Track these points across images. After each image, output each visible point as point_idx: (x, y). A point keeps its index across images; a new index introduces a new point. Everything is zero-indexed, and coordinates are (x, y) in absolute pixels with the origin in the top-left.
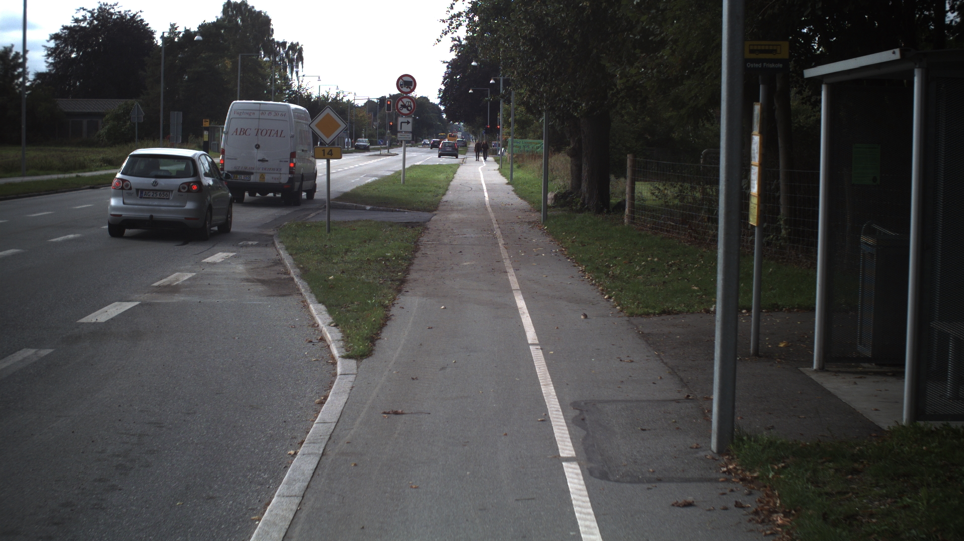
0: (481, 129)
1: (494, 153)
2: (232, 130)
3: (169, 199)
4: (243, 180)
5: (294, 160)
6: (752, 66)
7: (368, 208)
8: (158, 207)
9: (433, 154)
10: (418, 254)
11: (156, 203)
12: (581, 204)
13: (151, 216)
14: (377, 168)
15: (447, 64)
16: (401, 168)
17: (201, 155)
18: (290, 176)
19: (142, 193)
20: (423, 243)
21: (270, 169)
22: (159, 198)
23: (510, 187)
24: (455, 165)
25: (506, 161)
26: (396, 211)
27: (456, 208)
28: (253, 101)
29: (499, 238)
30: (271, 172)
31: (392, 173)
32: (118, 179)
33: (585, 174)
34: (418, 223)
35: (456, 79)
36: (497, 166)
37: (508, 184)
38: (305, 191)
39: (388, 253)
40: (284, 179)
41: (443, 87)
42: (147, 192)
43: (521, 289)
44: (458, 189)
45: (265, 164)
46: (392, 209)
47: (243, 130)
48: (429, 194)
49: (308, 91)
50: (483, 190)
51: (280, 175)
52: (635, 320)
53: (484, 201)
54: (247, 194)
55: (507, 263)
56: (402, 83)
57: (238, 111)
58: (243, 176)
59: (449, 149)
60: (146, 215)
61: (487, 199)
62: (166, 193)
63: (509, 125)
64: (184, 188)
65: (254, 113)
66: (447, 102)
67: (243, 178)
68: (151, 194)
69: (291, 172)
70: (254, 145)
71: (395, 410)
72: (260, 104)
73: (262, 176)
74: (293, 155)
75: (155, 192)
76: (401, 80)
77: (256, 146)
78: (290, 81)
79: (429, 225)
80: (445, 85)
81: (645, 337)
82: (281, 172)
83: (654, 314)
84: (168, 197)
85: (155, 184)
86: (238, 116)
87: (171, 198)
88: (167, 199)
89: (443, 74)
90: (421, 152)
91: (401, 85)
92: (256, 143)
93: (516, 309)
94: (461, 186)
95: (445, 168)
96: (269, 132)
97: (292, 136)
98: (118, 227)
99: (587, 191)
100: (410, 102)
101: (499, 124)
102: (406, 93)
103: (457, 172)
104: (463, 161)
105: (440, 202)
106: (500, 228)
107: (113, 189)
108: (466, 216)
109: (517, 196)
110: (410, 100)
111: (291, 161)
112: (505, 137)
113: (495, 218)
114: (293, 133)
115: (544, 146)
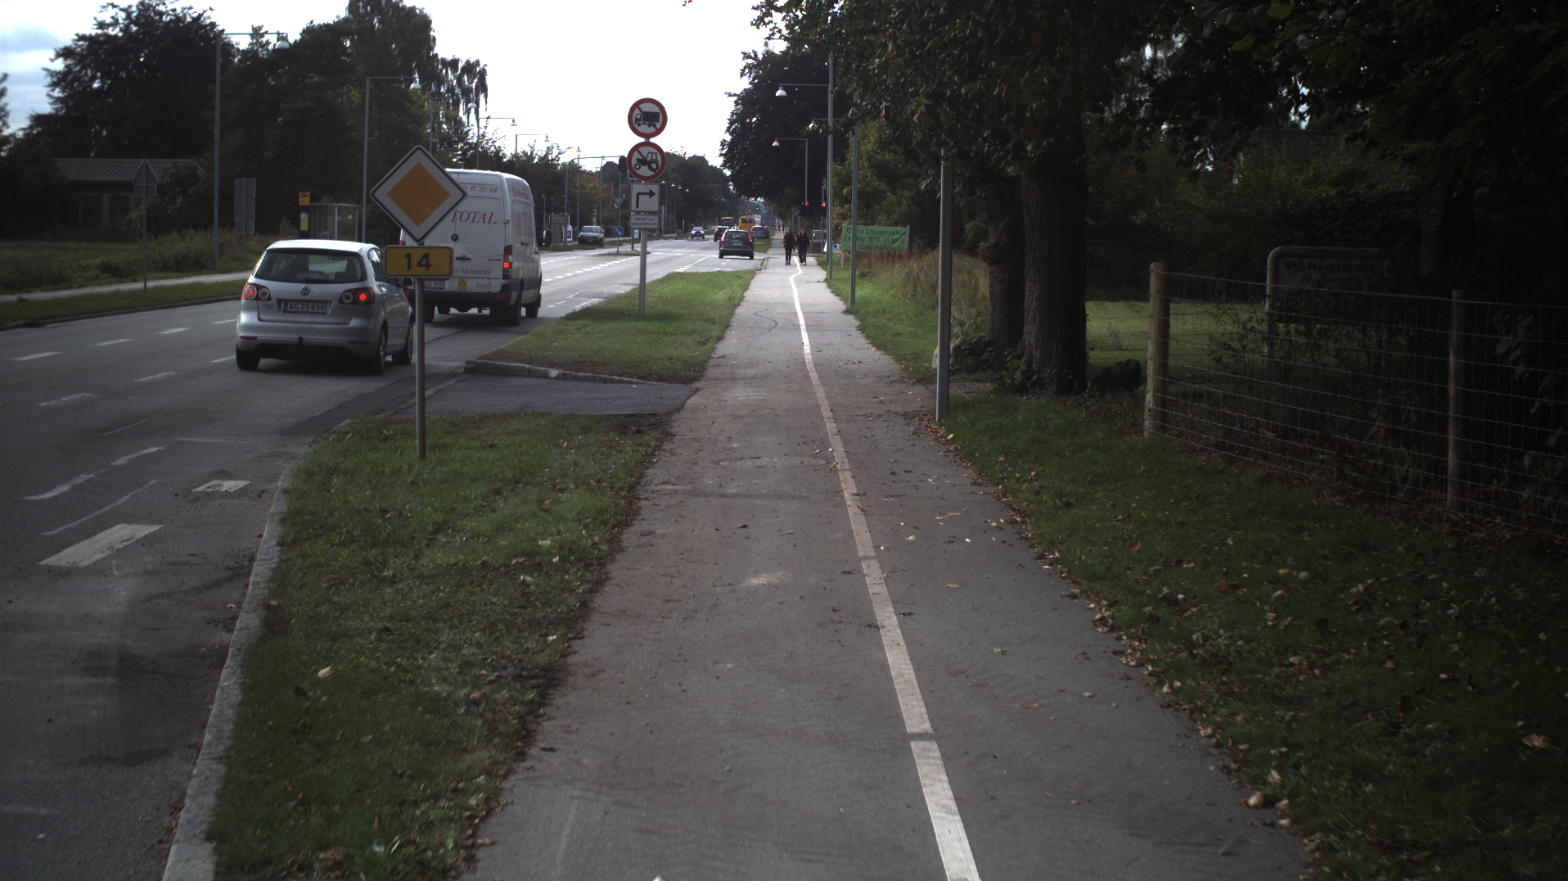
0: (793, 209)
3: (325, 313)
4: (432, 288)
5: (510, 257)
7: (554, 373)
8: (309, 326)
9: (710, 252)
10: (630, 537)
11: (307, 319)
12: (1023, 372)
13: (301, 339)
14: (605, 280)
15: (735, 98)
17: (371, 249)
18: (504, 282)
19: (286, 305)
20: (653, 488)
21: (474, 272)
22: (312, 313)
23: (852, 320)
24: (748, 272)
25: (839, 264)
26: (613, 381)
27: (742, 373)
29: (843, 470)
30: (478, 275)
32: (252, 284)
33: (1031, 305)
34: (655, 415)
35: (751, 123)
36: (822, 274)
37: (847, 312)
38: (524, 306)
39: (543, 536)
40: (495, 286)
41: (728, 138)
42: (294, 303)
44: (750, 324)
45: (468, 264)
46: (604, 376)
48: (688, 339)
49: (497, 145)
50: (797, 327)
51: (488, 280)
53: (802, 354)
54: (437, 310)
56: (638, 117)
58: (433, 282)
59: (737, 244)
60: (293, 337)
61: (807, 349)
62: (321, 305)
63: (846, 200)
64: (348, 298)
66: (736, 162)
67: (433, 286)
68: (300, 306)
69: (505, 277)
70: (450, 236)
72: (458, 173)
73: (462, 282)
74: (508, 250)
75: (305, 304)
76: (637, 111)
77: (453, 236)
78: (465, 127)
79: (680, 425)
80: (731, 134)
82: (491, 276)
84: (324, 311)
85: (306, 292)
87: (329, 312)
88: (323, 314)
89: (729, 116)
90: (692, 248)
91: (637, 120)
92: (452, 233)
94: (755, 317)
95: (729, 279)
96: (472, 216)
97: (507, 223)
98: (250, 355)
99: (1036, 344)
100: (656, 154)
101: (826, 200)
102: (647, 136)
103: (750, 287)
104: (762, 264)
105: (710, 357)
106: (841, 436)
107: (243, 301)
108: (762, 396)
109: (867, 341)
110: (655, 151)
111: (506, 259)
112: (836, 221)
113: (826, 403)
114: (509, 217)
115: (906, 238)
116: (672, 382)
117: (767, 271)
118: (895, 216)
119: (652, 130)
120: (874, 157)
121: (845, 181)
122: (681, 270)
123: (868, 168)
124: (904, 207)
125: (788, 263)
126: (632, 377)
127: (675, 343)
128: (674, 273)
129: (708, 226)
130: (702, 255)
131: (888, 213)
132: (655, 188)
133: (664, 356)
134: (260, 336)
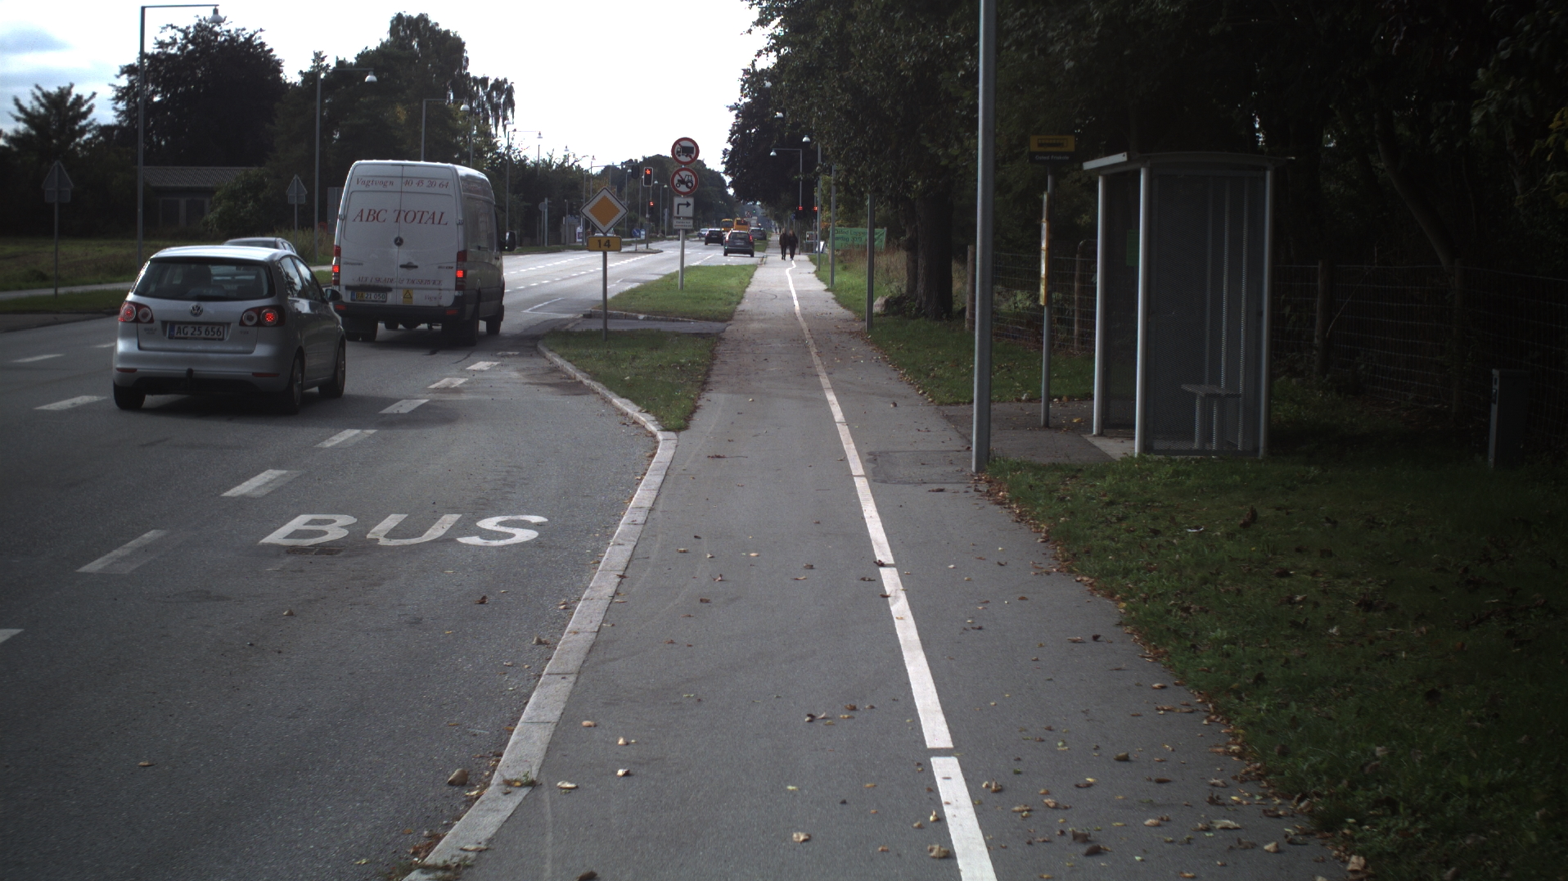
0: (789, 212)
1: (809, 249)
2: (352, 214)
3: (222, 339)
4: (373, 301)
5: (464, 264)
6: (1040, 158)
8: (201, 355)
9: (715, 251)
10: (717, 362)
11: (200, 347)
12: (917, 309)
13: (190, 371)
14: (635, 271)
15: (736, 111)
16: (678, 268)
18: (457, 293)
19: (172, 329)
20: (721, 351)
21: (421, 281)
22: (205, 339)
23: (830, 295)
24: (750, 266)
25: (827, 260)
26: (678, 321)
27: (756, 317)
29: (812, 346)
30: (426, 286)
31: (661, 276)
32: (130, 302)
33: (921, 271)
34: (710, 334)
35: (750, 134)
36: (813, 268)
37: (827, 290)
38: (483, 319)
39: (682, 359)
40: (447, 298)
42: (182, 327)
43: (832, 388)
44: (758, 296)
45: (412, 273)
47: (372, 212)
48: (719, 302)
49: (522, 154)
50: (792, 298)
51: (438, 292)
52: (942, 408)
53: (794, 310)
54: (381, 326)
55: (820, 369)
56: (679, 150)
57: (364, 179)
58: (373, 295)
59: (739, 243)
60: (181, 369)
61: (797, 307)
62: (217, 328)
63: (830, 206)
64: (250, 319)
65: (392, 183)
66: (736, 169)
67: (373, 298)
68: (190, 330)
69: (459, 287)
70: (393, 240)
71: (718, 455)
72: (403, 165)
73: (408, 294)
74: (462, 256)
75: (197, 327)
76: (678, 146)
77: (396, 240)
78: (494, 138)
79: (724, 335)
81: (948, 418)
82: (442, 287)
83: (964, 403)
84: (221, 337)
85: (197, 311)
86: (363, 188)
87: (227, 338)
88: (219, 340)
89: (730, 127)
90: (696, 248)
91: (678, 152)
92: (396, 236)
93: (826, 402)
94: (760, 293)
95: (735, 270)
96: (418, 216)
97: (460, 223)
98: (131, 391)
103: (755, 275)
104: (762, 261)
105: (735, 311)
107: (121, 323)
108: (769, 326)
109: (837, 303)
111: (459, 267)
112: (825, 223)
114: (461, 217)
115: (884, 237)
116: (715, 321)
117: (767, 266)
125: (784, 258)
126: (690, 319)
130: (708, 253)
132: (691, 200)
133: (707, 310)
134: (142, 368)
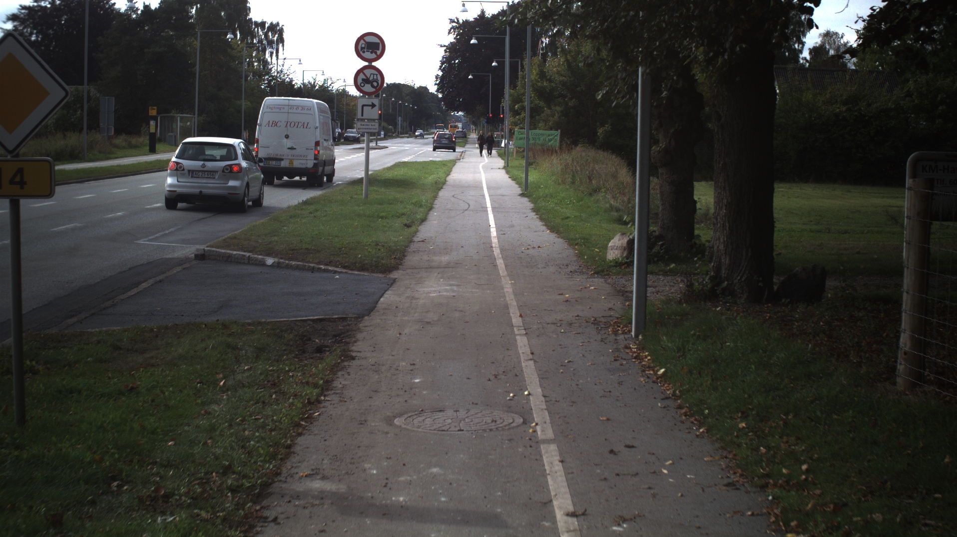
2: (265, 123)
3: (215, 178)
5: (318, 148)
7: (270, 261)
8: (205, 185)
9: (427, 147)
11: (204, 181)
13: (201, 192)
15: (445, 48)
17: (240, 143)
18: (315, 161)
19: (193, 173)
21: (297, 156)
22: (207, 178)
23: (526, 203)
25: (513, 156)
28: (283, 98)
30: (300, 158)
32: (174, 162)
34: (344, 320)
35: (455, 63)
36: (501, 163)
37: (522, 195)
38: (326, 176)
40: (310, 164)
41: (440, 73)
42: (197, 172)
45: (293, 152)
47: (274, 122)
50: (485, 209)
51: (306, 161)
56: (363, 46)
57: (270, 106)
58: (274, 162)
59: (445, 141)
60: (197, 191)
62: (212, 173)
64: (227, 169)
65: (283, 108)
66: (445, 89)
67: (274, 164)
68: (200, 174)
69: (316, 159)
70: (284, 136)
72: (289, 100)
73: (291, 162)
74: (317, 144)
75: (203, 173)
76: (362, 41)
77: (286, 136)
78: (269, 65)
80: (442, 71)
82: (308, 158)
85: (204, 166)
86: (270, 110)
87: (217, 177)
88: (213, 178)
89: (441, 59)
91: (362, 48)
92: (286, 134)
94: (453, 199)
95: (438, 167)
96: (296, 124)
97: (317, 128)
98: (173, 201)
99: (726, 250)
100: (377, 75)
101: (503, 113)
102: (370, 61)
103: (452, 172)
104: (461, 156)
105: (411, 241)
106: (535, 362)
107: (169, 171)
108: (453, 291)
109: (541, 223)
110: (375, 72)
111: (316, 149)
112: (510, 127)
113: (515, 304)
114: (318, 125)
115: (558, 138)
116: (373, 272)
117: (464, 160)
118: (550, 124)
119: (374, 56)
120: (536, 84)
121: (517, 100)
122: (406, 160)
123: (532, 91)
124: (556, 117)
126: (337, 267)
127: (385, 226)
128: (400, 162)
129: (429, 130)
130: (422, 148)
131: (546, 121)
132: (376, 101)
133: (373, 242)
134: (179, 190)
